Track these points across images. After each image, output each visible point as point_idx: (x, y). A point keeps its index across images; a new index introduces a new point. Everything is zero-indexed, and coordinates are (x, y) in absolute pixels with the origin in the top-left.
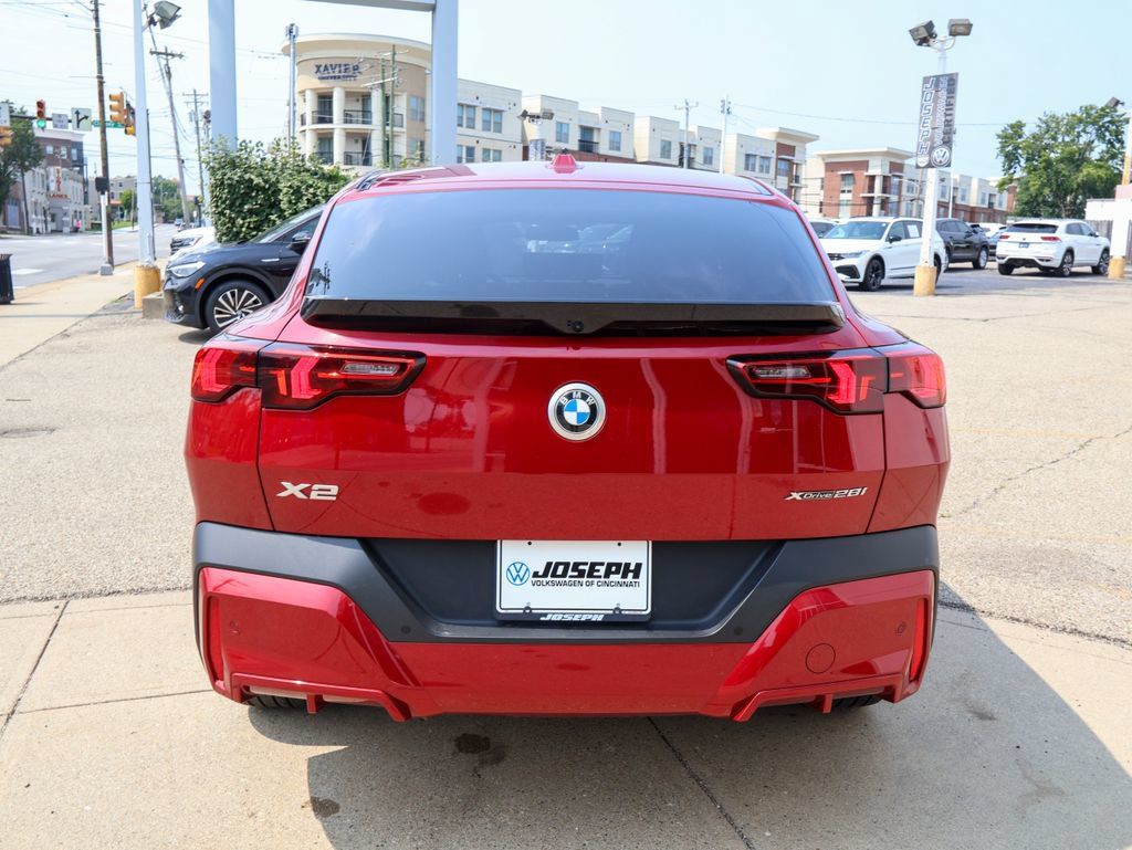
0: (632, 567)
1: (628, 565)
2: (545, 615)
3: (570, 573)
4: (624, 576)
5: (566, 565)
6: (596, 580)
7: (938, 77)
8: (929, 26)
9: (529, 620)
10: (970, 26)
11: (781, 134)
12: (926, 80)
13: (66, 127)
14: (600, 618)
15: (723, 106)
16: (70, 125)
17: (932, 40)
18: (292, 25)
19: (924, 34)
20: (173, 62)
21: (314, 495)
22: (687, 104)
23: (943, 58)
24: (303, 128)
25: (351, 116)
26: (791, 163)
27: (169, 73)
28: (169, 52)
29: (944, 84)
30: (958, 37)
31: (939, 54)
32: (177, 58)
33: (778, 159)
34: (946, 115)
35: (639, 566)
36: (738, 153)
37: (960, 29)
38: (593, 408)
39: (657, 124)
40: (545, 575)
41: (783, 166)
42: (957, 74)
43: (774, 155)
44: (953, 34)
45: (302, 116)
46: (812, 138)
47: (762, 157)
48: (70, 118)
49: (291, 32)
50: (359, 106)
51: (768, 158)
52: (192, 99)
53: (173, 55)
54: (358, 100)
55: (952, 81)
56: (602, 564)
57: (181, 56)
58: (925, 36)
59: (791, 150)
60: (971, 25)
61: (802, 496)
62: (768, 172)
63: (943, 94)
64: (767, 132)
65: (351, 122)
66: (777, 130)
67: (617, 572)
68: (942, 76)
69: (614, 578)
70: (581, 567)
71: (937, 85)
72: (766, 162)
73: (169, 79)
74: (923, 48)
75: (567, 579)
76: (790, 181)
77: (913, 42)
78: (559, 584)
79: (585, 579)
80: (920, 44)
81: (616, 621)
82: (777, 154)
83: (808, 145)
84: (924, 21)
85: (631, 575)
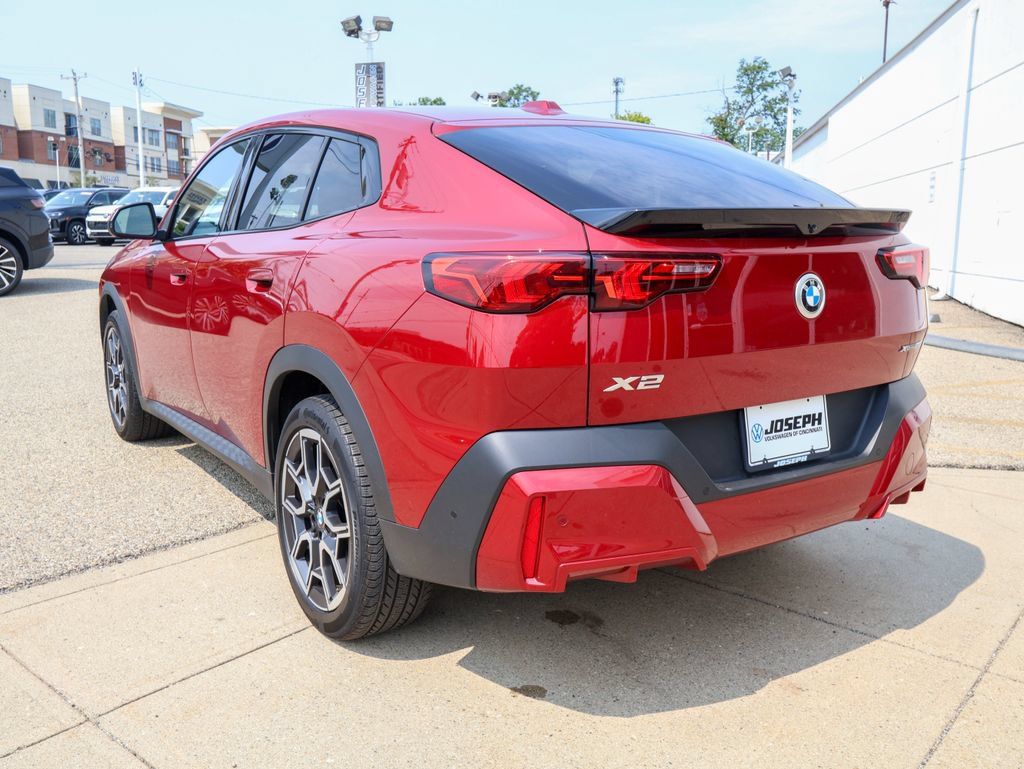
0: (817, 417)
1: (814, 415)
2: (776, 463)
3: (785, 427)
4: (813, 424)
5: (781, 421)
6: (798, 430)
7: (368, 65)
8: (358, 20)
9: (768, 469)
10: (390, 24)
11: (165, 109)
12: (358, 66)
14: (805, 459)
15: (135, 78)
17: (359, 32)
19: (354, 26)
21: (641, 386)
22: (74, 74)
23: (370, 48)
26: (179, 137)
29: (374, 71)
30: (381, 32)
31: (366, 45)
33: (166, 133)
34: (378, 98)
35: (820, 414)
36: (126, 125)
37: (384, 25)
39: (36, 93)
40: (771, 432)
41: (171, 139)
42: (384, 63)
43: (162, 129)
44: (378, 29)
46: (196, 115)
47: (150, 130)
51: (158, 131)
55: (380, 69)
56: (791, 419)
58: (353, 29)
59: (178, 125)
60: (392, 23)
62: (158, 144)
63: (374, 79)
64: (153, 106)
66: (162, 105)
67: (809, 422)
68: (372, 64)
69: (809, 426)
70: (790, 422)
71: (368, 72)
72: (155, 135)
74: (352, 39)
75: (783, 432)
76: (180, 155)
77: (343, 32)
78: (780, 437)
79: (793, 431)
80: (349, 35)
81: (815, 460)
82: (165, 128)
83: (194, 121)
84: (354, 15)
85: (816, 422)
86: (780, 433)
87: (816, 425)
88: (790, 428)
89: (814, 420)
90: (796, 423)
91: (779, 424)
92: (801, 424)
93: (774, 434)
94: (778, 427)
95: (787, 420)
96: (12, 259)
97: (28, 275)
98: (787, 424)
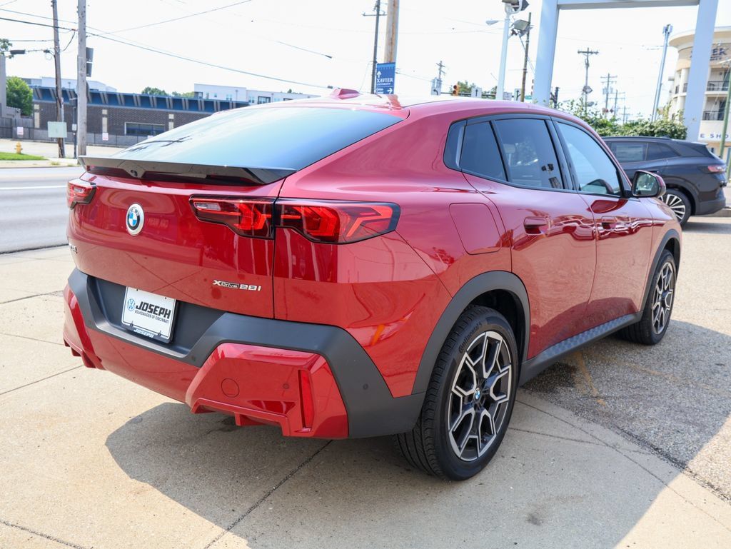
5: (147, 304)
13: (510, 100)
14: (152, 336)
16: (513, 99)
18: (668, 25)
20: (591, 57)
24: (676, 96)
25: (714, 85)
27: (587, 65)
28: (590, 51)
32: (594, 55)
35: (170, 311)
38: (138, 217)
40: (140, 309)
45: (677, 87)
48: (513, 95)
49: (666, 30)
50: (721, 78)
52: (606, 80)
53: (592, 53)
54: (721, 74)
57: (597, 53)
61: (220, 283)
65: (713, 89)
67: (163, 313)
69: (162, 316)
70: (152, 307)
73: (587, 68)
79: (152, 314)
85: (167, 316)
86: (144, 312)
87: (166, 318)
88: (151, 312)
89: (166, 314)
90: (155, 310)
91: (146, 305)
92: (158, 313)
93: (141, 310)
94: (144, 307)
95: (151, 305)
96: (683, 207)
97: (692, 219)
98: (150, 308)
